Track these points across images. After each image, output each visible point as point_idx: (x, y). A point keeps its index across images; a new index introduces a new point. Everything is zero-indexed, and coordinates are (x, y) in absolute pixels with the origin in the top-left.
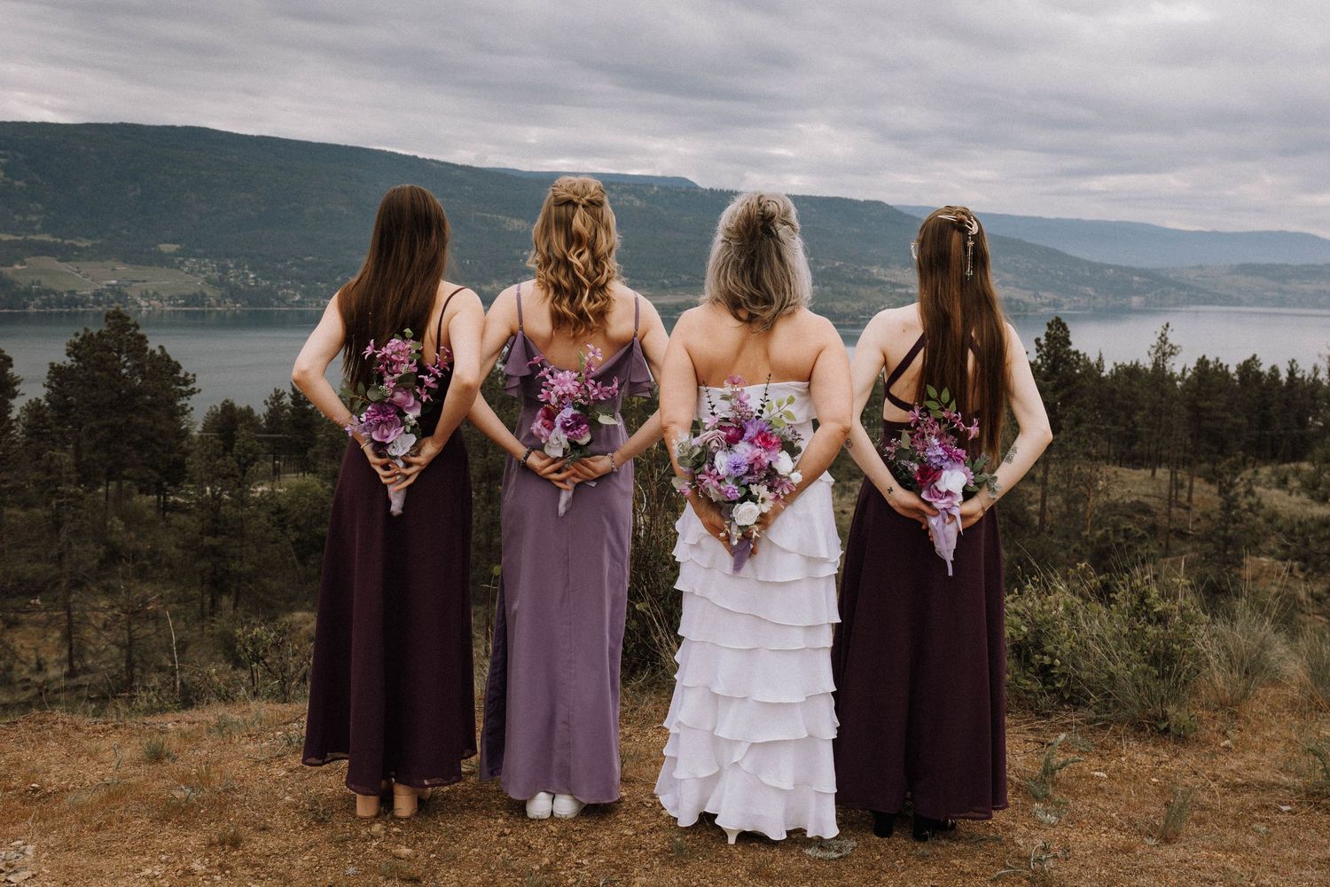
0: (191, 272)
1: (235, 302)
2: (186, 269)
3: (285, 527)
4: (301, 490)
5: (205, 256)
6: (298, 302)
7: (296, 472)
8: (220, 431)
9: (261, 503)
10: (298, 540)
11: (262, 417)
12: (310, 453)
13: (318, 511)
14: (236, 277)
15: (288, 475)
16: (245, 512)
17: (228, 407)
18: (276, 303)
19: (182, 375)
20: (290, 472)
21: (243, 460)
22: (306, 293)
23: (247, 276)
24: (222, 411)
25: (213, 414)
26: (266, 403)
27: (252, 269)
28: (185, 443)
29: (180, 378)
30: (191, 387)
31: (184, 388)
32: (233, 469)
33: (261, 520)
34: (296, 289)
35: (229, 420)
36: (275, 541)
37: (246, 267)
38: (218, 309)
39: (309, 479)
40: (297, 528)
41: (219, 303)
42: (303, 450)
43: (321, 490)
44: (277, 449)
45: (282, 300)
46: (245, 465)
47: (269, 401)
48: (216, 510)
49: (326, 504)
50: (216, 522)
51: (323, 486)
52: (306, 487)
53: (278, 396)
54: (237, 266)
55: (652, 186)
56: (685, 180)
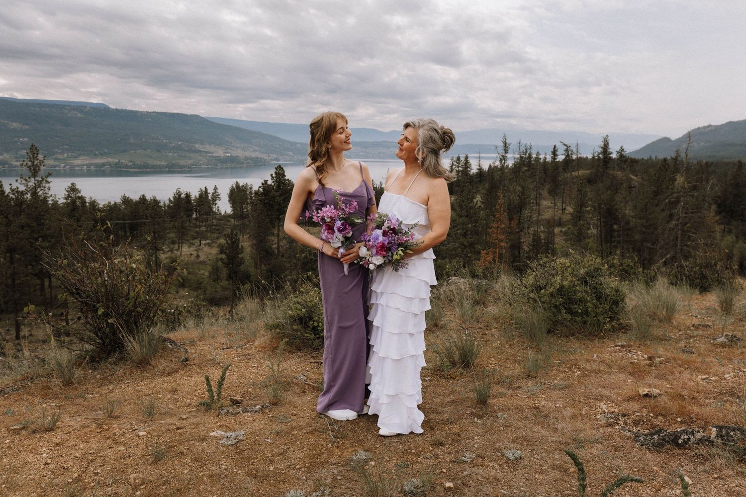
55: (86, 107)
56: (103, 104)
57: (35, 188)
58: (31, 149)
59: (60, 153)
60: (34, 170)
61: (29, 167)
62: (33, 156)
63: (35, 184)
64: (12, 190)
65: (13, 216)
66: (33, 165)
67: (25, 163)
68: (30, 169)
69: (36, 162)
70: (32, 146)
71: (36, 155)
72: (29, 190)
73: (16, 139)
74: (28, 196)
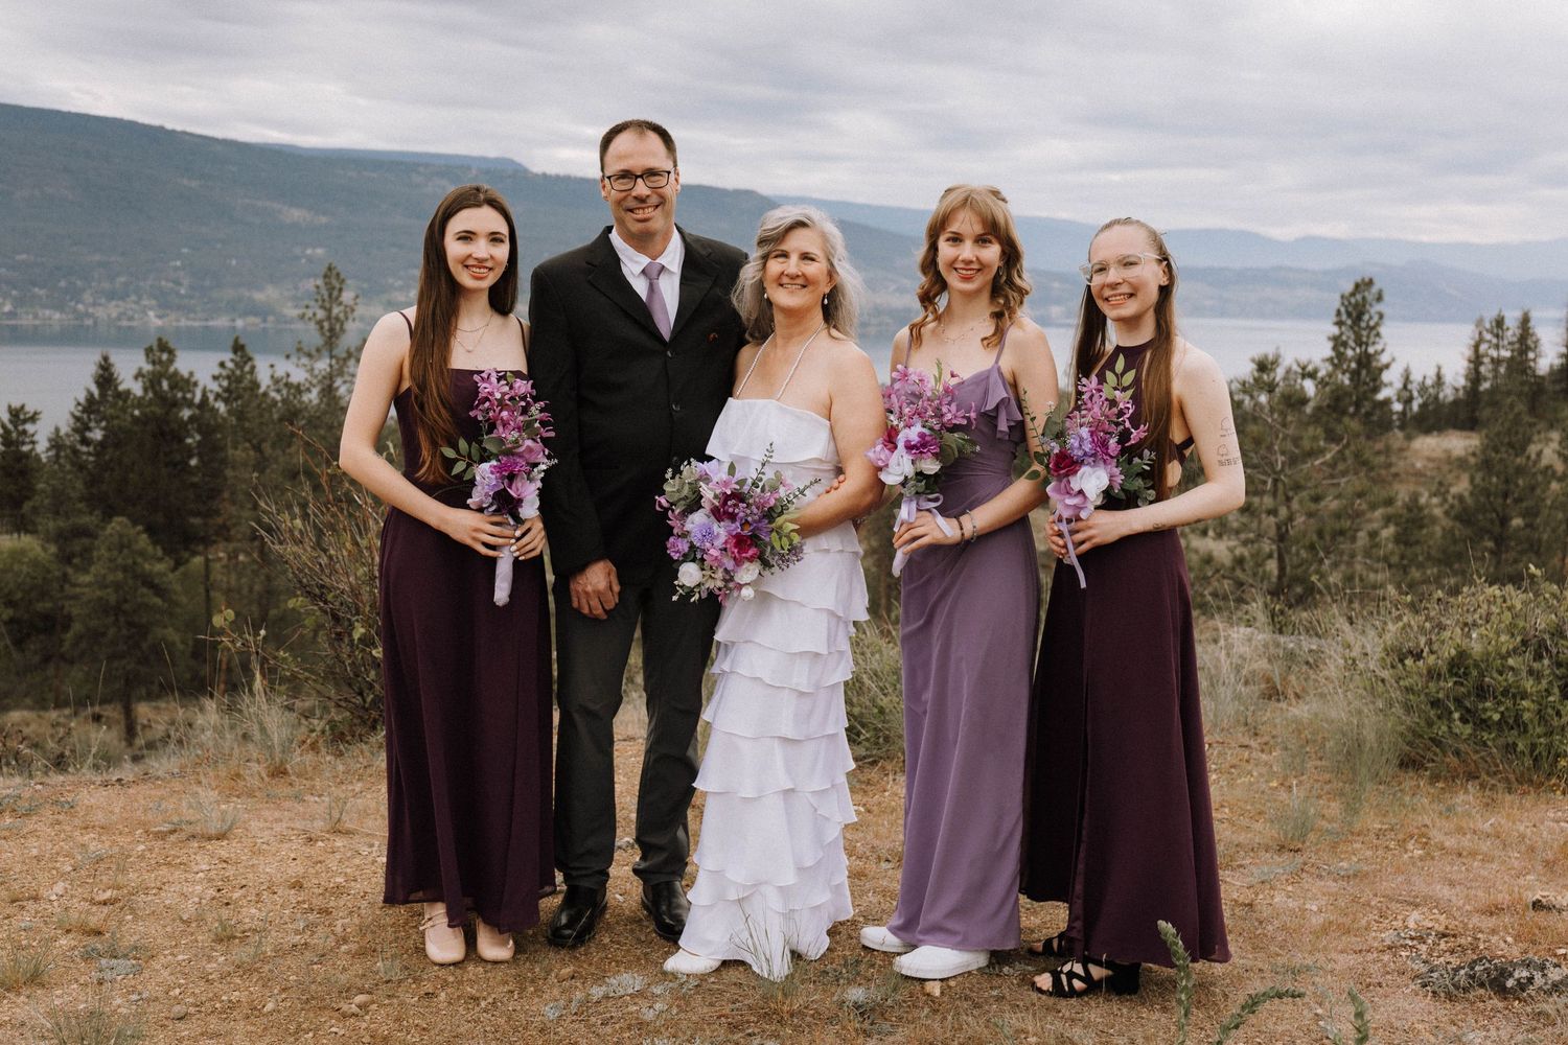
4: (15, 556)
6: (9, 313)
7: (11, 533)
10: (12, 621)
12: (27, 506)
13: (40, 581)
22: (19, 302)
34: (6, 296)
39: (26, 540)
40: (9, 603)
42: (17, 503)
43: (43, 554)
49: (49, 572)
51: (45, 549)
52: (23, 552)
55: (469, 168)
56: (512, 162)
57: (331, 377)
58: (325, 276)
59: (401, 289)
60: (331, 330)
61: (320, 323)
62: (330, 295)
63: (331, 366)
64: (276, 381)
65: (273, 446)
66: (329, 318)
67: (309, 313)
68: (322, 328)
69: (336, 310)
70: (330, 269)
71: (335, 293)
72: (315, 381)
73: (297, 250)
74: (313, 397)
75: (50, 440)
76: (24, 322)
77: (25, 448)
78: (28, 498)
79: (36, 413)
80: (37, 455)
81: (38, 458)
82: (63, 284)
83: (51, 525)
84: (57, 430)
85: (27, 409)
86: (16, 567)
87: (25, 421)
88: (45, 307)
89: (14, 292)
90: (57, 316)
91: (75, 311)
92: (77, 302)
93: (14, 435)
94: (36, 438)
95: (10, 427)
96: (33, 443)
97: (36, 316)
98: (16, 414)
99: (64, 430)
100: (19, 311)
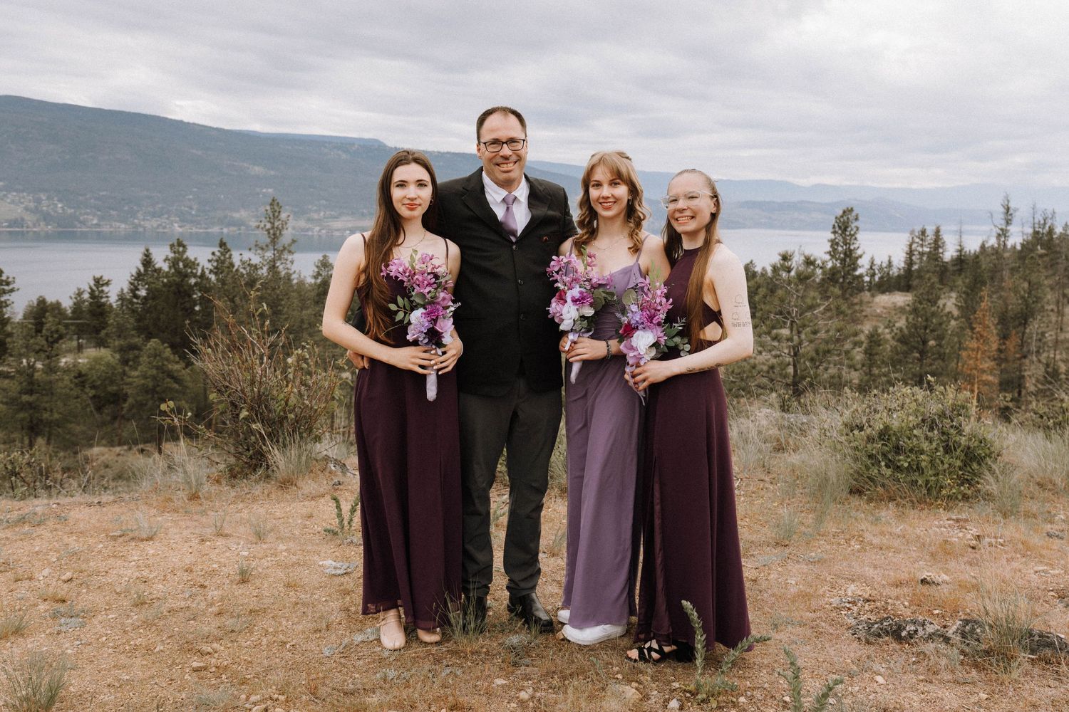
0: (13, 202)
1: (47, 225)
2: (9, 200)
3: (84, 386)
4: (97, 360)
5: (23, 191)
6: (96, 224)
7: (95, 347)
8: (35, 318)
9: (67, 371)
10: (94, 397)
11: (68, 308)
12: (103, 333)
13: (109, 375)
14: (48, 206)
15: (89, 350)
16: (54, 377)
17: (42, 302)
18: (79, 225)
19: (4, 278)
20: (90, 348)
21: (50, 339)
22: (101, 218)
23: (56, 205)
24: (38, 305)
25: (30, 306)
26: (71, 298)
27: (60, 201)
28: (9, 328)
29: (3, 281)
30: (11, 287)
31: (6, 288)
32: (43, 346)
33: (65, 382)
34: (94, 215)
35: (42, 311)
36: (77, 397)
37: (56, 199)
38: (35, 229)
39: (103, 352)
40: (93, 387)
41: (34, 226)
42: (98, 331)
43: (112, 360)
44: (81, 331)
45: (83, 223)
46: (53, 343)
47: (73, 296)
48: (31, 376)
49: (115, 369)
50: (32, 386)
51: (114, 357)
52: (101, 358)
53: (80, 294)
54: (48, 198)
55: (354, 144)
56: (376, 141)
57: (274, 261)
58: (271, 204)
59: (316, 211)
60: (274, 234)
61: (268, 231)
62: (274, 215)
63: (274, 254)
64: (243, 263)
65: (241, 299)
66: (273, 228)
67: (262, 225)
68: (269, 233)
69: (276, 224)
70: (273, 200)
71: (276, 214)
72: (265, 263)
73: (258, 190)
74: (264, 271)
75: (118, 296)
76: (105, 230)
77: (104, 300)
78: (104, 328)
79: (109, 281)
80: (110, 304)
81: (111, 306)
82: (126, 208)
83: (117, 343)
84: (122, 290)
85: (104, 278)
86: (97, 367)
87: (103, 285)
88: (115, 221)
89: (99, 213)
90: (123, 226)
91: (133, 224)
92: (135, 218)
93: (97, 293)
94: (109, 295)
95: (94, 288)
96: (107, 297)
97: (111, 226)
98: (98, 281)
99: (126, 290)
100: (102, 223)
